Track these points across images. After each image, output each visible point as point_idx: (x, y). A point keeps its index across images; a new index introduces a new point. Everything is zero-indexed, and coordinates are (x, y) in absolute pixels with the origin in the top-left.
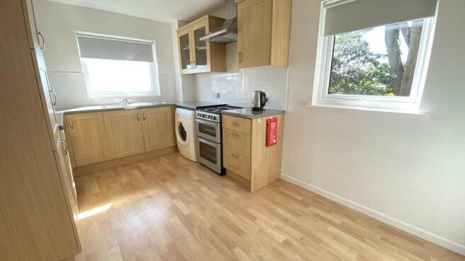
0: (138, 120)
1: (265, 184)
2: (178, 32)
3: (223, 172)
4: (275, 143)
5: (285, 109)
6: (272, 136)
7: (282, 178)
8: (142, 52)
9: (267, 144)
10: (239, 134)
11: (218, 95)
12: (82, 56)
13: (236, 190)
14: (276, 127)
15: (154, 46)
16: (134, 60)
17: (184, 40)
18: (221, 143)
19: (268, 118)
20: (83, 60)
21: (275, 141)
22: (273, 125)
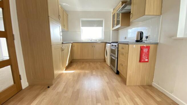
0: (93, 47)
1: (138, 84)
2: (112, 13)
3: (118, 73)
4: (148, 62)
5: (158, 42)
6: (144, 56)
7: (153, 85)
8: (99, 24)
9: (140, 61)
10: (124, 53)
11: (126, 38)
12: (82, 27)
13: (119, 82)
14: (148, 51)
15: (104, 21)
16: (96, 27)
17: (114, 16)
18: (117, 58)
19: (142, 45)
20: (82, 28)
21: (147, 60)
22: (145, 50)
